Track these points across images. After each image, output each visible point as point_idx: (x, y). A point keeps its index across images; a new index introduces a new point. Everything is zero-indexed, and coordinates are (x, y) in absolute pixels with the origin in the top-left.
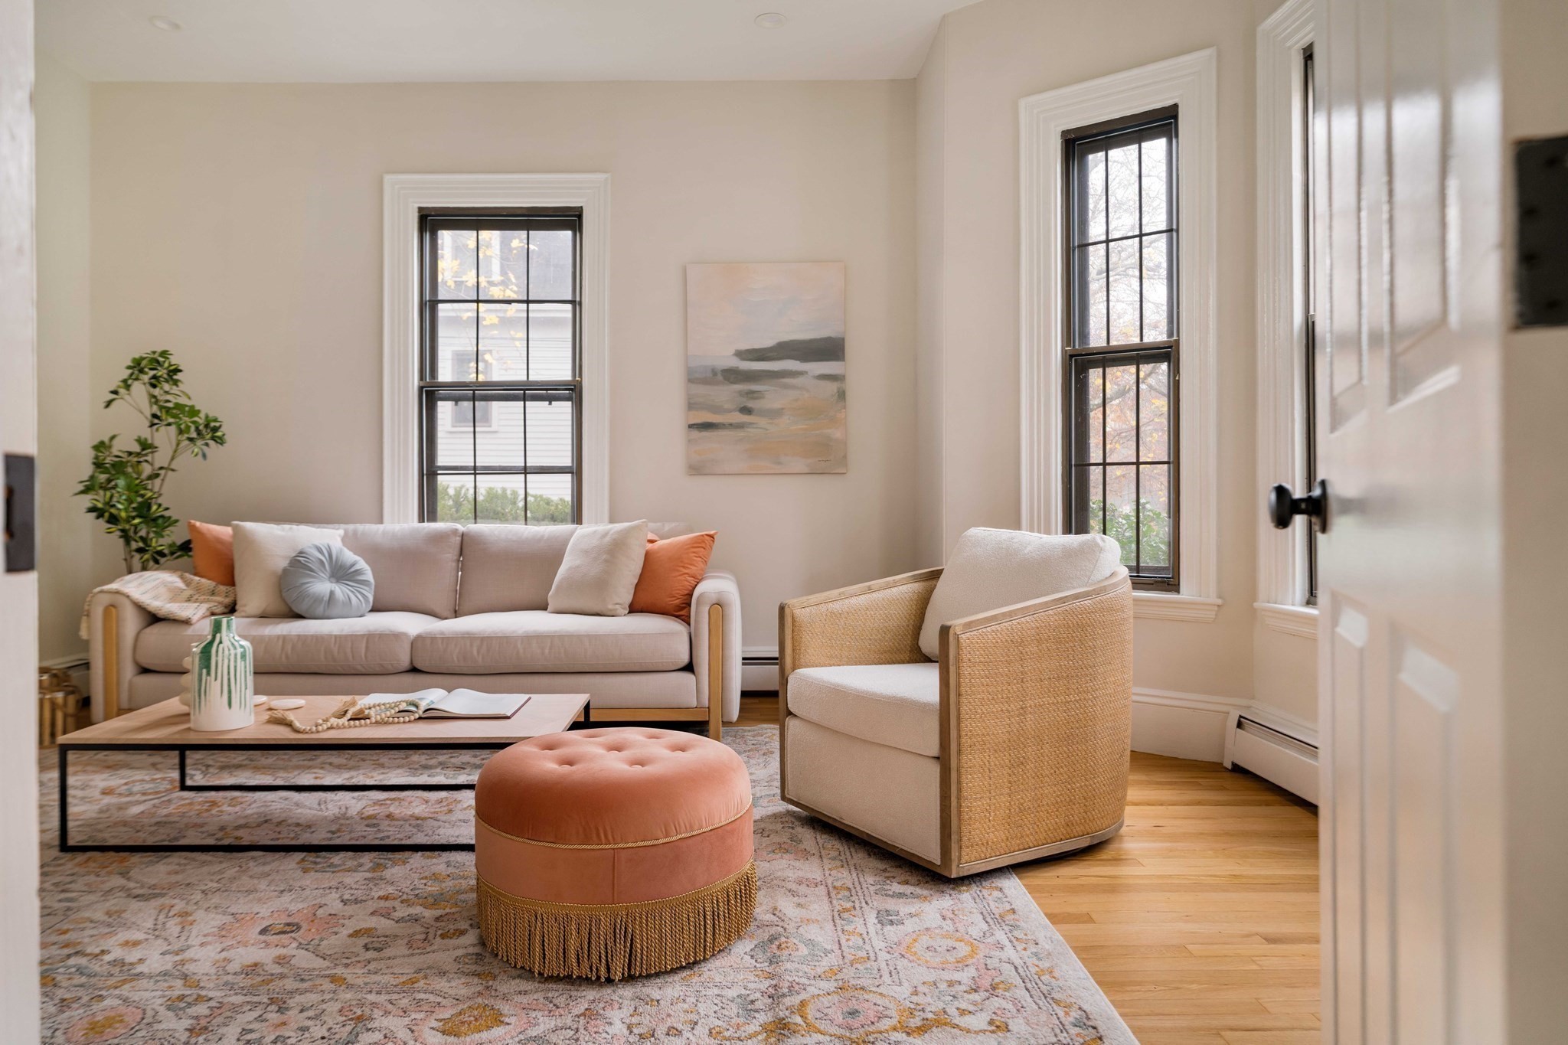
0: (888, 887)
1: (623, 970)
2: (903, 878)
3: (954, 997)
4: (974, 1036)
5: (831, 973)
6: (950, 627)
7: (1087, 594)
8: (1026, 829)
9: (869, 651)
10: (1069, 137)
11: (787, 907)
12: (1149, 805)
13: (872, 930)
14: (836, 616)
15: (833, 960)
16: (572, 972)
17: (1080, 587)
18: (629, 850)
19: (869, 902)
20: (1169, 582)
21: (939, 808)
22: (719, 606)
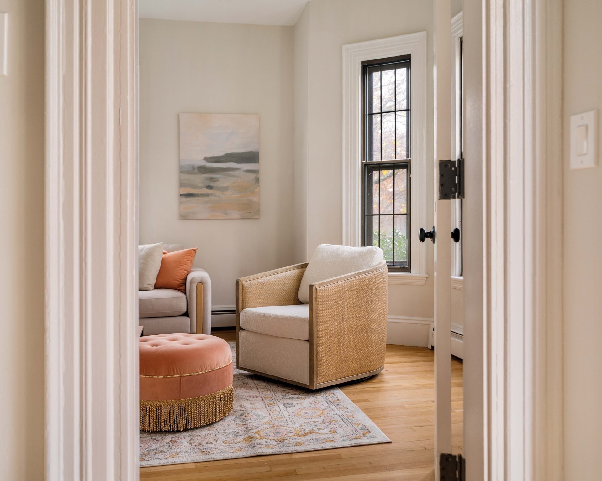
0: (287, 396)
1: (184, 426)
2: (293, 393)
3: (316, 425)
4: (324, 435)
5: (268, 423)
6: (313, 285)
7: (369, 271)
8: (344, 369)
9: (276, 300)
10: (364, 64)
11: (246, 404)
12: (395, 363)
13: (282, 410)
14: (262, 285)
15: (268, 419)
16: (162, 429)
17: (366, 268)
18: (186, 377)
19: (280, 401)
20: (407, 268)
21: (308, 361)
22: (202, 283)
